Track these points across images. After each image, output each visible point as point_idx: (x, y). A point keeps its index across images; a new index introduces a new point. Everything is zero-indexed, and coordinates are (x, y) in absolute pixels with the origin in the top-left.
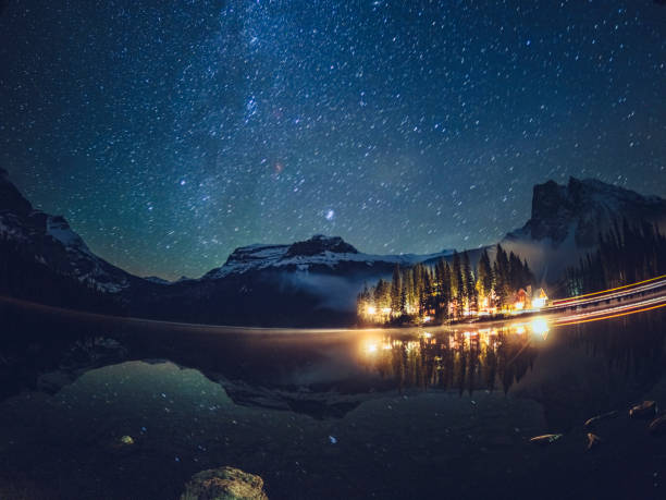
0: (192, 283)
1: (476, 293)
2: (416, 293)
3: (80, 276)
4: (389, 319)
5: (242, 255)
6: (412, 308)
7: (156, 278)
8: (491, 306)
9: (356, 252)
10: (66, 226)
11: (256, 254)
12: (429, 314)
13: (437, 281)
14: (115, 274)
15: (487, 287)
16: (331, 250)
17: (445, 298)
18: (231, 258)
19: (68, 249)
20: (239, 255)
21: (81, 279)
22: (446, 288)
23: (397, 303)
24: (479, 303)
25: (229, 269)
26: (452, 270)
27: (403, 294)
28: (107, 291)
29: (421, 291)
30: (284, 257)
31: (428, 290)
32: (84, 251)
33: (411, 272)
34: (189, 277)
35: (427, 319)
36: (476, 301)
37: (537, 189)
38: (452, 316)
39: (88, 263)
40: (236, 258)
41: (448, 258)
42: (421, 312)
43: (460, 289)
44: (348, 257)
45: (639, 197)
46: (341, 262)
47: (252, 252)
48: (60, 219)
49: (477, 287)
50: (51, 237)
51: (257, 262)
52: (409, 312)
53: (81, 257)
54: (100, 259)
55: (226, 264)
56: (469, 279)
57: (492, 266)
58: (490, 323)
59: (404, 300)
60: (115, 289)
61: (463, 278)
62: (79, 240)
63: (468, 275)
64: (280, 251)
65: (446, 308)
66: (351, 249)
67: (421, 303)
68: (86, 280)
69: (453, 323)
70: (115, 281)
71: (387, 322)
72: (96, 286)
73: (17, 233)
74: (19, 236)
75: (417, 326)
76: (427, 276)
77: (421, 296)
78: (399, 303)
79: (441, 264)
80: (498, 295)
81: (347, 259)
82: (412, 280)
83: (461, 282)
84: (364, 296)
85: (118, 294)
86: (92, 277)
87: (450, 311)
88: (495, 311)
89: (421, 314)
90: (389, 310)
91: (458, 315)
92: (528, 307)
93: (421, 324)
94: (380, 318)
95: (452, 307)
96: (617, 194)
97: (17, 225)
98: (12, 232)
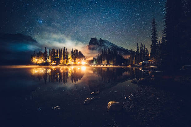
4: (42, 63)
6: (49, 61)
12: (54, 62)
17: (60, 59)
24: (69, 61)
35: (54, 64)
36: (68, 60)
38: (61, 63)
43: (64, 57)
45: (116, 46)
56: (67, 55)
61: (65, 55)
65: (59, 61)
67: (52, 59)
69: (61, 65)
75: (50, 65)
84: (34, 56)
89: (52, 62)
90: (42, 60)
91: (63, 63)
92: (81, 64)
93: (52, 65)
94: (39, 63)
95: (61, 61)
96: (111, 44)
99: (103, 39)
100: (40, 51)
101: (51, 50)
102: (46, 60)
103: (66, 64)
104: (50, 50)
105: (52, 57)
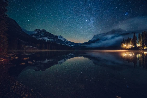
6: (139, 45)
7: (80, 43)
10: (62, 37)
11: (98, 36)
14: (72, 43)
19: (63, 41)
25: (93, 39)
34: (86, 42)
35: (145, 48)
39: (67, 42)
40: (94, 37)
50: (59, 39)
53: (66, 41)
54: (69, 41)
60: (72, 46)
62: (65, 39)
70: (73, 44)
86: (68, 44)
89: (143, 46)
90: (131, 45)
93: (142, 49)
94: (128, 48)
97: (52, 39)
98: (51, 40)
100: (128, 38)
101: (141, 33)
102: (135, 44)
104: (139, 34)
105: (143, 41)
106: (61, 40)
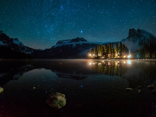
0: (48, 50)
1: (115, 52)
2: (101, 52)
3: (22, 51)
4: (94, 57)
5: (60, 42)
6: (100, 55)
7: (40, 49)
8: (118, 56)
9: (87, 41)
10: (18, 40)
11: (63, 42)
12: (104, 57)
13: (106, 49)
14: (30, 49)
15: (117, 51)
16: (81, 41)
17: (108, 53)
18: (57, 43)
19: (19, 45)
20: (59, 42)
21: (22, 52)
22: (108, 51)
23: (96, 54)
25: (57, 46)
26: (109, 47)
27: (98, 51)
28: (28, 53)
29: (102, 51)
30: (70, 42)
31: (104, 51)
32: (23, 45)
33: (100, 46)
35: (103, 58)
36: (115, 54)
37: (130, 30)
38: (109, 57)
40: (58, 43)
41: (108, 44)
42: (102, 56)
43: (111, 51)
44: (85, 42)
45: (154, 36)
46: (83, 43)
47: (62, 41)
48: (16, 39)
49: (115, 51)
50: (14, 43)
51: (63, 44)
52: (99, 56)
53: (22, 47)
54: (26, 47)
55: (56, 45)
56: (113, 49)
57: (119, 46)
58: (118, 60)
59: (98, 53)
60: (30, 53)
61: (112, 49)
62: (21, 43)
63: (113, 48)
64: (69, 41)
65: (108, 55)
66: (86, 41)
67: (102, 54)
68: (23, 52)
69: (109, 59)
70: (31, 51)
71: (94, 58)
72: (26, 53)
73: (6, 44)
74: (7, 45)
75: (101, 59)
76: (103, 48)
77: (102, 52)
78: (97, 54)
79: (107, 45)
80: (120, 53)
81: (85, 43)
82: (100, 48)
83: (111, 49)
84: (89, 52)
85: (31, 54)
86: (25, 51)
87: (109, 56)
88: (119, 57)
91: (111, 57)
92: (127, 57)
93: (102, 59)
95: (109, 55)
96: (149, 34)
97: (6, 42)
98: (5, 44)
99: (140, 29)
103: (113, 58)
106: (17, 44)
